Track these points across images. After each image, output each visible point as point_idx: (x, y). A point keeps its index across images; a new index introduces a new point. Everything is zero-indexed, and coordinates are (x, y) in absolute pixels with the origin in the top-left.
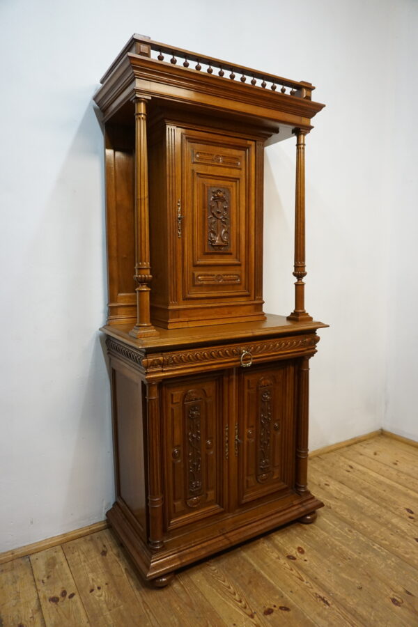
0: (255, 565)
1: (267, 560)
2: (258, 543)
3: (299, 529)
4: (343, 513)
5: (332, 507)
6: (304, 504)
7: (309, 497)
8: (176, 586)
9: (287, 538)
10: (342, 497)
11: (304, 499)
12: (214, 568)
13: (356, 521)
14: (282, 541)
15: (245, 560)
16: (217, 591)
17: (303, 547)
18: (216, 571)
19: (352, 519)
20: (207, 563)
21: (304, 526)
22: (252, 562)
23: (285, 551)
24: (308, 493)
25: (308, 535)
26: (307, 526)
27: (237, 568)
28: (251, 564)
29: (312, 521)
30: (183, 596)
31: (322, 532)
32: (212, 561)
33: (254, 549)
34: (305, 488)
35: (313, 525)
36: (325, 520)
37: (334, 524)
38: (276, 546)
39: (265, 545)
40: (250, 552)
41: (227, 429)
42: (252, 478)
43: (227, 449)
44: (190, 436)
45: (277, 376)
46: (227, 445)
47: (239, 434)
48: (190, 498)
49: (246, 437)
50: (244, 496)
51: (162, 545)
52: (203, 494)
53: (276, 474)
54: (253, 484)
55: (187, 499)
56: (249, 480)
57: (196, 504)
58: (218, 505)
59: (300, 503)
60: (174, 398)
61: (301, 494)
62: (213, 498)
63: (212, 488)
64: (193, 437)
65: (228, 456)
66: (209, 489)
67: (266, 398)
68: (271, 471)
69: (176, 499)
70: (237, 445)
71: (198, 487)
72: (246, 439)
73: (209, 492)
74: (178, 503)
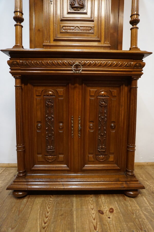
0: (74, 207)
1: (84, 207)
2: (88, 197)
3: (121, 198)
6: (128, 183)
7: (134, 179)
8: (25, 200)
9: (108, 200)
11: (129, 179)
12: (51, 199)
14: (103, 201)
15: (72, 202)
16: (40, 212)
17: (114, 209)
18: (51, 201)
20: (51, 196)
21: (125, 196)
22: (74, 205)
23: (101, 207)
24: (133, 176)
25: (124, 203)
26: (128, 199)
27: (63, 205)
28: (73, 206)
29: (134, 197)
30: (22, 206)
31: (137, 206)
32: (55, 196)
33: (83, 199)
34: (132, 172)
35: (133, 199)
36: (145, 199)
37: (149, 203)
38: (97, 202)
39: (91, 199)
40: (79, 199)
41: (72, 119)
42: (92, 156)
43: (72, 131)
44: (46, 117)
45: (113, 91)
46: (72, 129)
47: (81, 124)
48: (47, 155)
49: (88, 127)
50: (85, 165)
51: (24, 174)
52: (55, 155)
53: (112, 158)
54: (93, 160)
55: (45, 155)
56: (89, 156)
57: (51, 160)
58: (66, 166)
59: (125, 181)
60: (37, 93)
61: (128, 176)
62: (63, 160)
63: (62, 154)
64: (49, 118)
65: (73, 136)
66: (60, 154)
67: (102, 104)
68: (107, 155)
69: (38, 154)
70: (80, 130)
71: (51, 150)
72: (88, 129)
73: (60, 156)
74: (40, 156)
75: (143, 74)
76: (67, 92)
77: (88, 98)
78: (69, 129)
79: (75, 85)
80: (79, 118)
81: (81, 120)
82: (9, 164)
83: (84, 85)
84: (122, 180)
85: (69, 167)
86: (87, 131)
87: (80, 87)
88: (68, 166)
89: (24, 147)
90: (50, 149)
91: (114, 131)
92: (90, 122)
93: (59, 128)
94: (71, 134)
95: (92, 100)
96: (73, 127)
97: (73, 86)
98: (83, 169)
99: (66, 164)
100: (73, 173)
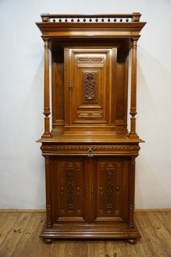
0: (89, 252)
1: (96, 252)
2: (99, 243)
3: (124, 244)
4: (155, 246)
5: (151, 241)
6: (129, 233)
8: (53, 245)
9: (114, 246)
10: (162, 237)
11: (130, 230)
12: (72, 245)
13: (158, 254)
14: (110, 247)
15: (87, 247)
16: (64, 255)
17: (117, 254)
18: (72, 246)
19: (157, 252)
20: (72, 242)
21: (127, 243)
22: (89, 250)
23: (108, 252)
25: (125, 249)
26: (128, 245)
27: (80, 249)
28: (87, 250)
29: (134, 243)
30: (51, 250)
31: (134, 251)
32: (74, 241)
33: (95, 244)
34: (132, 225)
35: (132, 245)
36: (141, 245)
37: (144, 249)
38: (105, 248)
39: (101, 245)
40: (92, 245)
41: (87, 184)
42: (102, 211)
44: (68, 183)
45: (118, 164)
46: (87, 191)
47: (94, 188)
48: (68, 211)
49: (99, 190)
50: (97, 218)
51: (51, 226)
52: (74, 211)
53: (117, 213)
54: (102, 214)
55: (67, 210)
56: (100, 211)
57: (71, 214)
58: (82, 218)
59: (127, 231)
60: (61, 165)
61: (129, 227)
62: (80, 214)
63: (80, 209)
64: (70, 184)
65: (88, 197)
66: (78, 209)
67: (110, 174)
68: (113, 210)
69: (61, 209)
70: (93, 193)
71: (71, 207)
72: (99, 191)
73: (78, 211)
74: (62, 211)
75: (139, 155)
76: (83, 165)
77: (99, 169)
78: (85, 191)
79: (89, 161)
81: (93, 185)
82: (35, 210)
83: (95, 160)
84: (124, 231)
86: (98, 193)
88: (84, 219)
90: (70, 206)
91: (118, 193)
92: (100, 186)
93: (78, 191)
94: (86, 195)
95: (102, 170)
96: (87, 190)
97: (87, 161)
98: (95, 221)
99: (83, 217)
100: (87, 223)
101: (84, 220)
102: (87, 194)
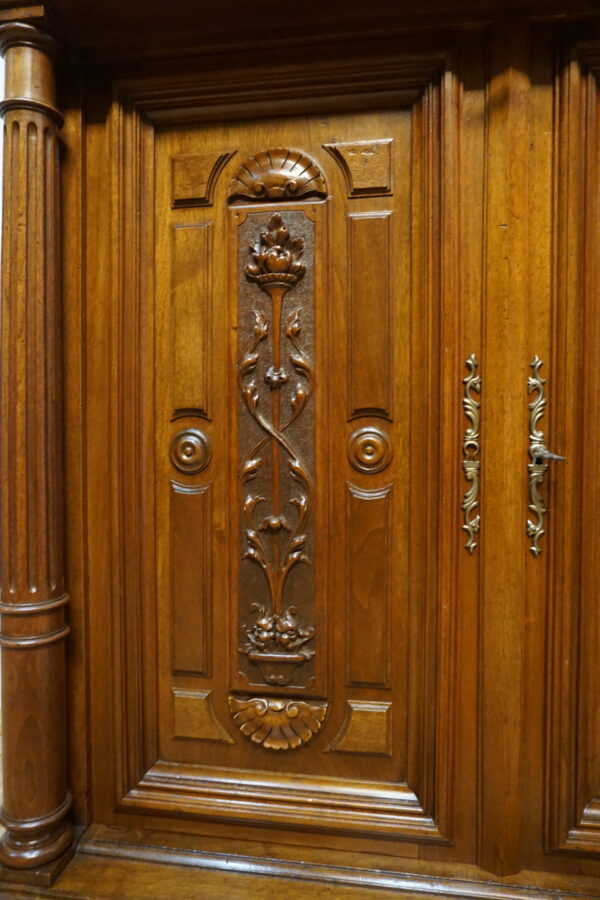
41: (471, 380)
43: (472, 492)
44: (248, 371)
46: (471, 470)
47: (551, 424)
50: (587, 811)
51: (52, 850)
52: (320, 699)
55: (236, 693)
57: (284, 737)
58: (412, 796)
60: (179, 176)
62: (383, 742)
63: (376, 689)
64: (268, 380)
65: (478, 534)
66: (360, 689)
69: (181, 675)
70: (539, 485)
71: (282, 646)
73: (358, 706)
74: (192, 695)
76: (428, 150)
78: (447, 469)
79: (497, 85)
80: (533, 371)
81: (550, 390)
83: (574, 73)
85: (443, 812)
87: (543, 98)
88: (430, 810)
89: (64, 615)
90: (276, 644)
93: (356, 465)
94: (460, 514)
96: (474, 453)
97: (474, 102)
98: (571, 844)
99: (413, 788)
100: (472, 870)
101: (425, 825)
102: (471, 503)
